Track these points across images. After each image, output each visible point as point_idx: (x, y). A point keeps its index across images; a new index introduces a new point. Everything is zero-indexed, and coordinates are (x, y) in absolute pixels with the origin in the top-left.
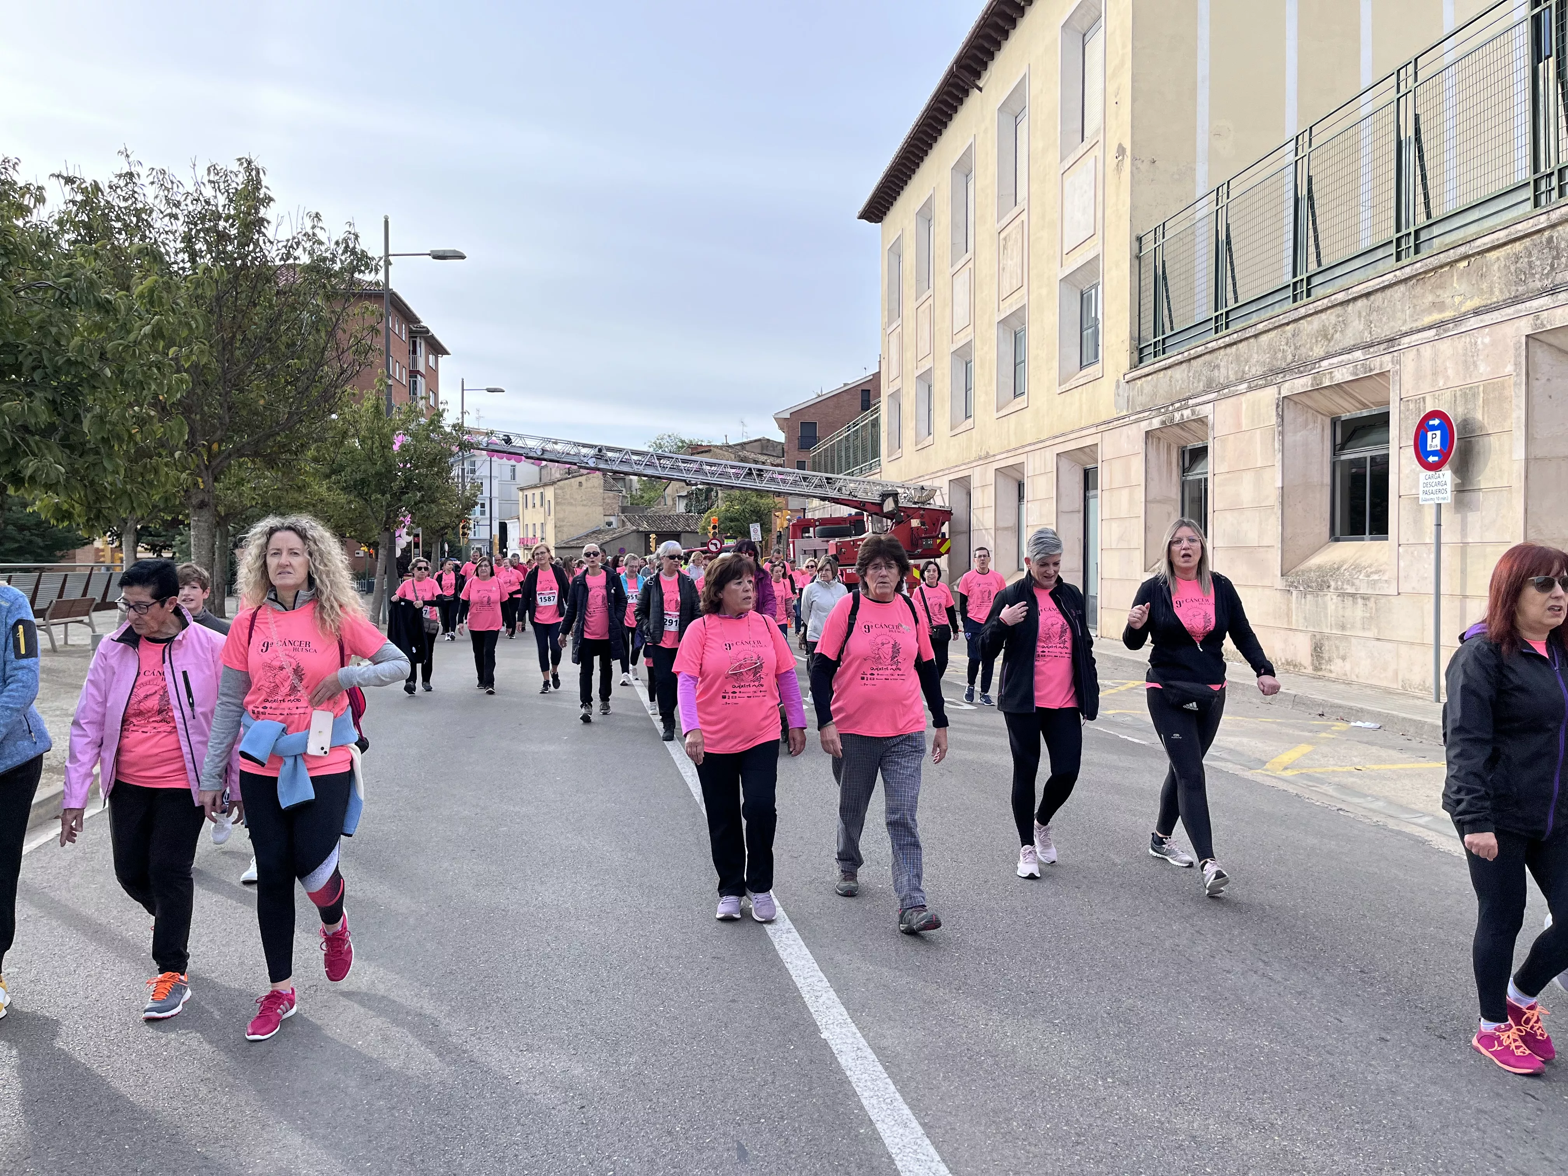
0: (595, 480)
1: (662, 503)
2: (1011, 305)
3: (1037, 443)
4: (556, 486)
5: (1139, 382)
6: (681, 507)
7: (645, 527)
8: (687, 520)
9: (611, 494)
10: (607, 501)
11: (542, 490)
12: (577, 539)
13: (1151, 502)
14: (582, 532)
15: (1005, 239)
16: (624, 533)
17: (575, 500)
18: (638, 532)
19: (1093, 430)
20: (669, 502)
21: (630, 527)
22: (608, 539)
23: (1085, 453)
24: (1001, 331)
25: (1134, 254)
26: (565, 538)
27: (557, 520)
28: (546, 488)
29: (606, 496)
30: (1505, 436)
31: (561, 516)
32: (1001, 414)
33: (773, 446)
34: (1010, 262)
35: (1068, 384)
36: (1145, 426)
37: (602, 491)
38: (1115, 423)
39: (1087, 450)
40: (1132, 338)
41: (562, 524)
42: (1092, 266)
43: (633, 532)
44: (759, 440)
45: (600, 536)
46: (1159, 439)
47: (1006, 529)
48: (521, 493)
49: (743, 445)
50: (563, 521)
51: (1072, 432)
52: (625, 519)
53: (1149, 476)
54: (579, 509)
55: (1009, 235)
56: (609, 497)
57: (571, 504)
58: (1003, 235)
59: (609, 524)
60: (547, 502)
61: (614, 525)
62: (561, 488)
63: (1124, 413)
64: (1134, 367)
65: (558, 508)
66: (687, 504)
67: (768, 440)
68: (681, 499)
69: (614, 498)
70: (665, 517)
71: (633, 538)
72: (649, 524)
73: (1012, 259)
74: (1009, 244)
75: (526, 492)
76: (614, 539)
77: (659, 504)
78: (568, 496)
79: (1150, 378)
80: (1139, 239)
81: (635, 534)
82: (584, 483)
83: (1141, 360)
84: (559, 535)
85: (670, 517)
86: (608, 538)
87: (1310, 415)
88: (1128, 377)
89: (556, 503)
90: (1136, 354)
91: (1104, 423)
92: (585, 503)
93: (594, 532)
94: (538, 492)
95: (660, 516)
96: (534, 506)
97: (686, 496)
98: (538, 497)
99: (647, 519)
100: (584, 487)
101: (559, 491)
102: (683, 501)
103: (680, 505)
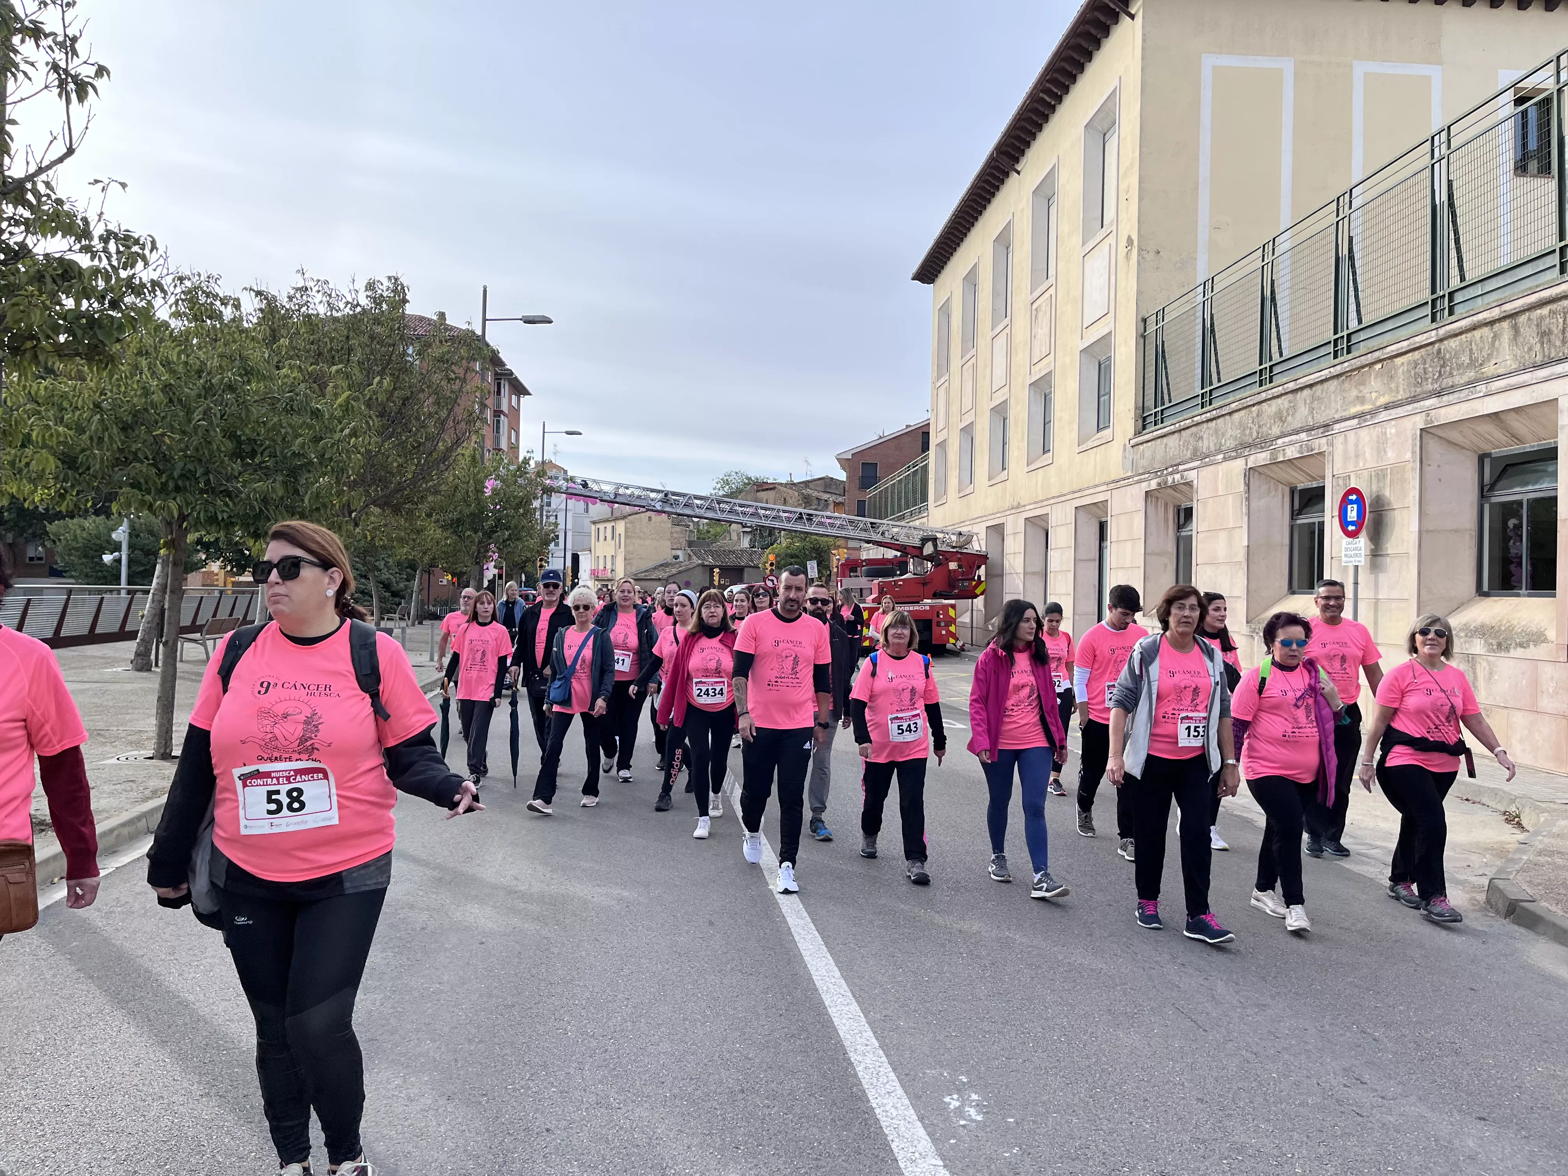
0: (662, 523)
1: (728, 538)
2: (1040, 370)
3: (1059, 496)
4: (626, 519)
5: (1141, 447)
6: (745, 543)
7: (710, 560)
8: (751, 555)
9: (678, 529)
10: (675, 535)
11: (613, 524)
12: (645, 571)
13: (1150, 554)
14: (650, 564)
15: (1036, 310)
16: (690, 566)
17: (645, 534)
18: (703, 566)
19: (1104, 488)
20: (734, 537)
21: (696, 561)
23: (1098, 508)
24: (1032, 392)
25: (1139, 333)
26: (634, 570)
27: (627, 553)
28: (617, 522)
29: (674, 530)
30: (1405, 511)
31: (630, 548)
32: (1032, 467)
33: (836, 484)
34: (1040, 331)
35: (1085, 445)
36: (1144, 487)
37: (670, 525)
38: (1122, 482)
39: (1100, 504)
40: (1136, 408)
41: (631, 556)
42: (1106, 340)
43: (699, 565)
45: (668, 570)
46: (1158, 498)
47: (1034, 573)
48: (593, 527)
49: (806, 484)
50: (632, 554)
51: (1088, 488)
52: (691, 553)
53: (1148, 532)
54: (648, 542)
55: (1039, 306)
56: (676, 532)
57: (640, 538)
58: (1034, 306)
59: (676, 557)
60: (617, 536)
61: (681, 559)
62: (632, 522)
63: (1130, 474)
64: (1138, 433)
65: (628, 541)
66: (751, 540)
67: (832, 478)
68: (746, 535)
69: (681, 532)
70: (729, 551)
71: (699, 570)
72: (714, 559)
73: (1042, 329)
74: (1040, 314)
75: (598, 526)
76: (680, 572)
77: (724, 539)
78: (637, 530)
79: (1150, 444)
80: (1145, 321)
81: (700, 569)
82: (653, 517)
83: (1144, 428)
84: (628, 567)
85: (734, 552)
86: (674, 571)
87: (1272, 484)
88: (1132, 442)
89: (626, 537)
90: (1140, 421)
91: (1113, 482)
92: (653, 536)
93: (661, 565)
95: (724, 551)
96: (605, 539)
97: (750, 532)
98: (609, 531)
99: (712, 553)
100: (653, 521)
101: (629, 525)
102: (747, 537)
103: (745, 540)
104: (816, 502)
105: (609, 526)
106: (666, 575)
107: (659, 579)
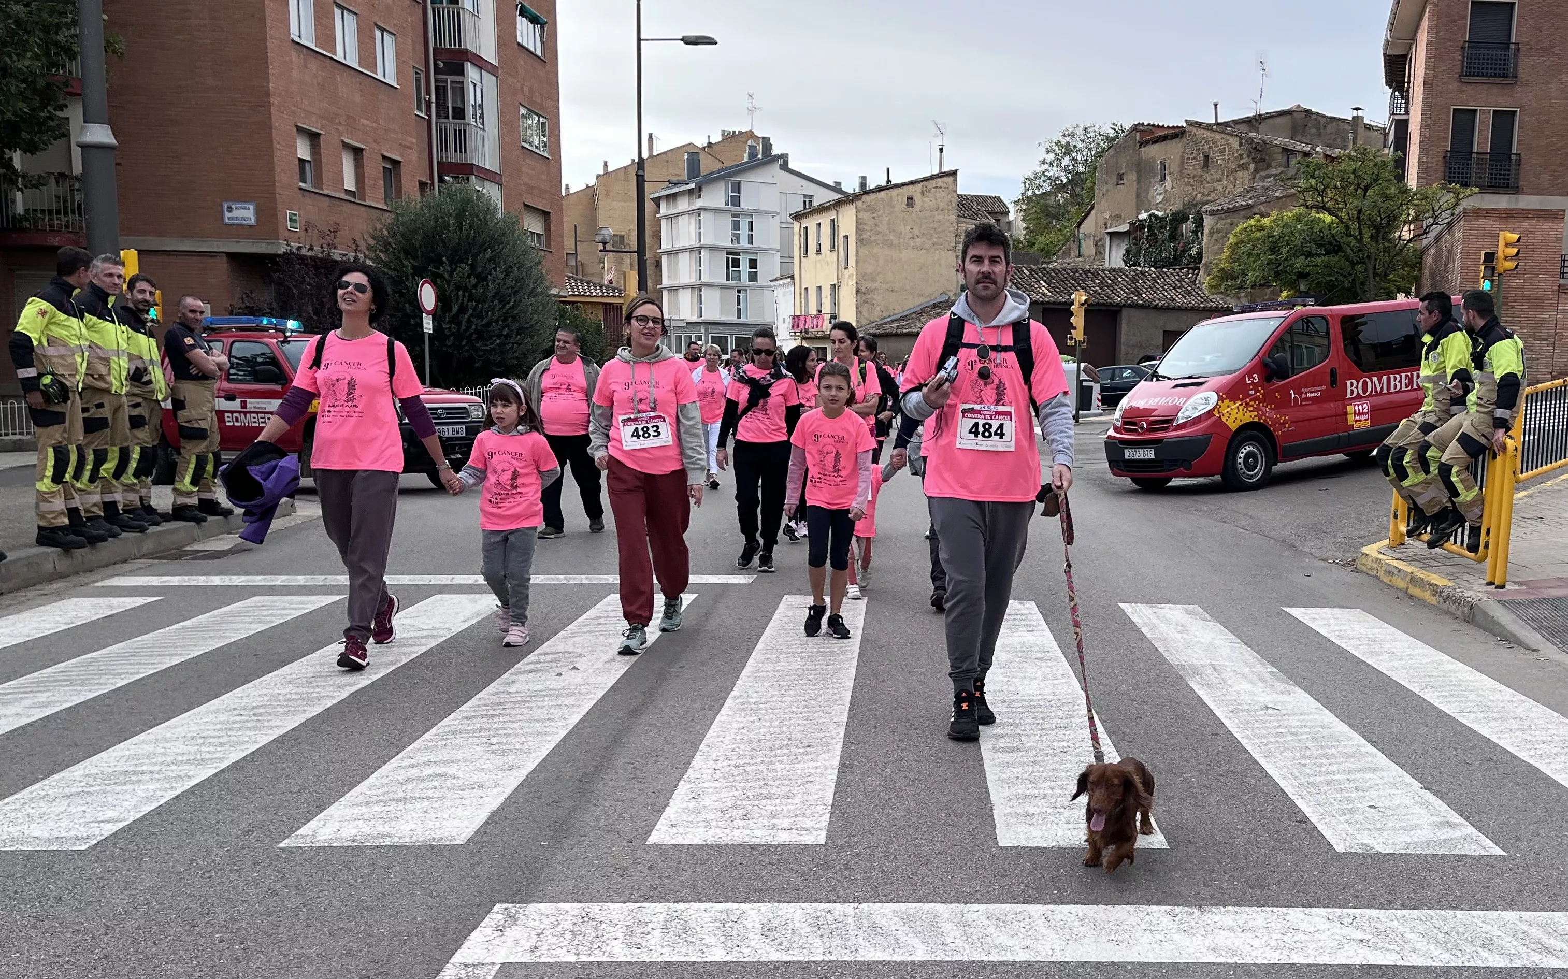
0: (940, 194)
4: (859, 204)
6: (1115, 258)
7: (1044, 294)
8: (1137, 280)
11: (832, 215)
12: (902, 319)
14: (912, 303)
17: (899, 235)
26: (876, 315)
27: (864, 277)
28: (841, 210)
31: (869, 269)
33: (1317, 125)
37: (953, 218)
41: (870, 285)
44: (1289, 112)
48: (794, 225)
49: (1253, 122)
50: (874, 280)
54: (906, 254)
57: (891, 246)
60: (842, 240)
62: (871, 209)
65: (863, 253)
66: (1128, 251)
67: (1308, 112)
68: (1116, 240)
70: (1087, 272)
72: (1052, 288)
75: (805, 222)
77: (1068, 250)
78: (883, 227)
82: (918, 199)
84: (865, 309)
85: (1095, 274)
89: (860, 241)
92: (918, 241)
93: (935, 306)
95: (1075, 271)
97: (1127, 233)
98: (826, 231)
99: (1049, 276)
100: (917, 207)
101: (865, 216)
102: (1119, 245)
103: (1114, 252)
104: (1280, 158)
105: (825, 219)
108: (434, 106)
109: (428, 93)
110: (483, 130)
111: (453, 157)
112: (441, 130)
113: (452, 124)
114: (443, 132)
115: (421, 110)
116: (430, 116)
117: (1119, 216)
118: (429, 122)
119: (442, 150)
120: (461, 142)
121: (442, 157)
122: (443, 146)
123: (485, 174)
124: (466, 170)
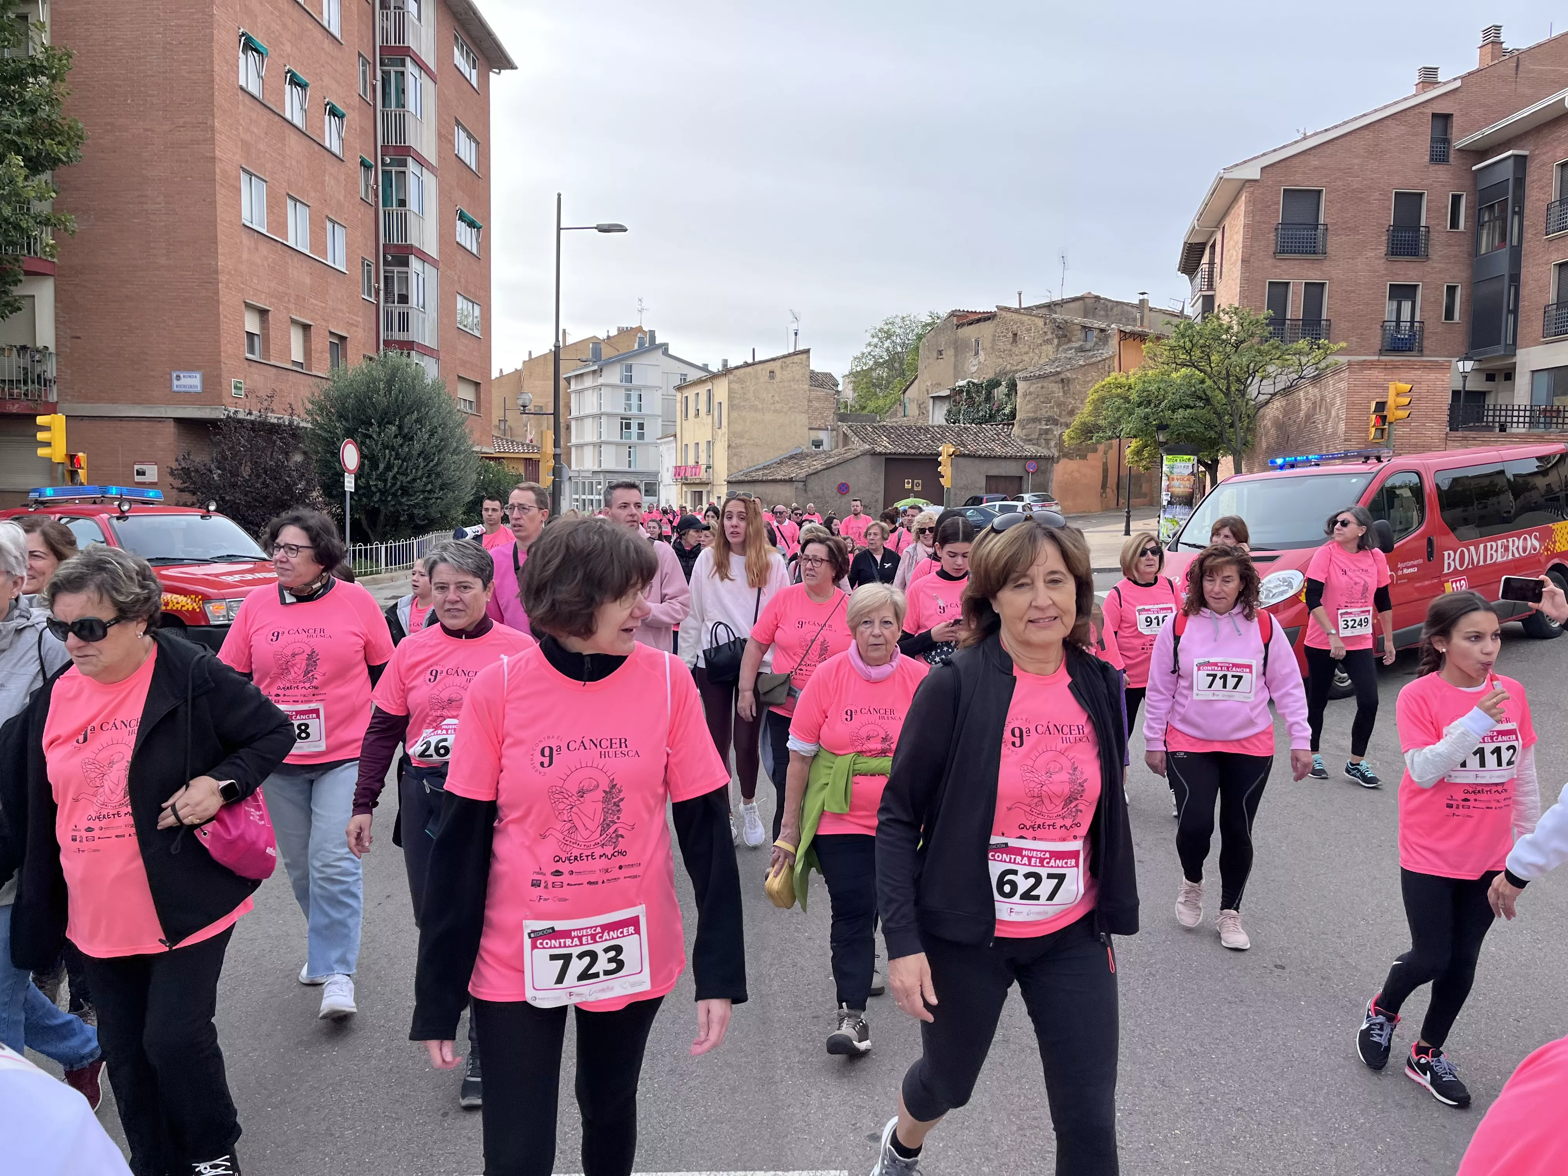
0: (796, 369)
1: (900, 414)
6: (938, 417)
7: (883, 446)
8: (959, 435)
9: (820, 393)
10: (816, 404)
12: (765, 468)
14: (773, 456)
16: (849, 455)
17: (763, 401)
18: (870, 455)
20: (913, 410)
21: (859, 446)
22: (820, 467)
27: (732, 435)
29: (816, 392)
31: (739, 427)
37: (806, 387)
41: (739, 442)
43: (861, 455)
44: (1082, 298)
45: (804, 463)
48: (679, 395)
50: (743, 437)
52: (849, 432)
54: (768, 416)
56: (821, 397)
57: (755, 409)
59: (819, 443)
60: (716, 407)
61: (828, 444)
62: (740, 381)
65: (734, 416)
66: (949, 411)
67: (1098, 298)
68: (938, 403)
69: (825, 399)
70: (916, 429)
71: (863, 465)
72: (889, 442)
75: (686, 393)
76: (829, 468)
77: (895, 414)
78: (751, 396)
81: (865, 459)
82: (777, 372)
84: (736, 460)
86: (818, 465)
89: (732, 408)
92: (778, 406)
93: (793, 457)
94: (702, 390)
96: (697, 414)
97: (947, 397)
98: (703, 398)
100: (778, 380)
101: (735, 387)
102: (941, 406)
103: (936, 412)
106: (803, 474)
107: (791, 480)
108: (382, 293)
109: (378, 282)
110: (424, 313)
111: (397, 335)
112: (387, 313)
113: (397, 308)
114: (389, 315)
115: (370, 295)
116: (378, 301)
117: (939, 384)
118: (378, 306)
119: (387, 330)
120: (404, 322)
121: (388, 336)
122: (389, 327)
123: (425, 350)
124: (408, 346)
